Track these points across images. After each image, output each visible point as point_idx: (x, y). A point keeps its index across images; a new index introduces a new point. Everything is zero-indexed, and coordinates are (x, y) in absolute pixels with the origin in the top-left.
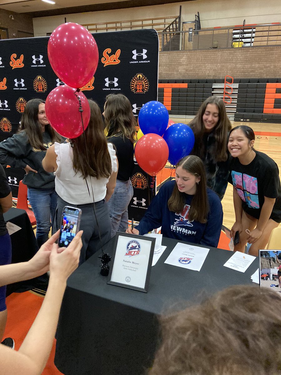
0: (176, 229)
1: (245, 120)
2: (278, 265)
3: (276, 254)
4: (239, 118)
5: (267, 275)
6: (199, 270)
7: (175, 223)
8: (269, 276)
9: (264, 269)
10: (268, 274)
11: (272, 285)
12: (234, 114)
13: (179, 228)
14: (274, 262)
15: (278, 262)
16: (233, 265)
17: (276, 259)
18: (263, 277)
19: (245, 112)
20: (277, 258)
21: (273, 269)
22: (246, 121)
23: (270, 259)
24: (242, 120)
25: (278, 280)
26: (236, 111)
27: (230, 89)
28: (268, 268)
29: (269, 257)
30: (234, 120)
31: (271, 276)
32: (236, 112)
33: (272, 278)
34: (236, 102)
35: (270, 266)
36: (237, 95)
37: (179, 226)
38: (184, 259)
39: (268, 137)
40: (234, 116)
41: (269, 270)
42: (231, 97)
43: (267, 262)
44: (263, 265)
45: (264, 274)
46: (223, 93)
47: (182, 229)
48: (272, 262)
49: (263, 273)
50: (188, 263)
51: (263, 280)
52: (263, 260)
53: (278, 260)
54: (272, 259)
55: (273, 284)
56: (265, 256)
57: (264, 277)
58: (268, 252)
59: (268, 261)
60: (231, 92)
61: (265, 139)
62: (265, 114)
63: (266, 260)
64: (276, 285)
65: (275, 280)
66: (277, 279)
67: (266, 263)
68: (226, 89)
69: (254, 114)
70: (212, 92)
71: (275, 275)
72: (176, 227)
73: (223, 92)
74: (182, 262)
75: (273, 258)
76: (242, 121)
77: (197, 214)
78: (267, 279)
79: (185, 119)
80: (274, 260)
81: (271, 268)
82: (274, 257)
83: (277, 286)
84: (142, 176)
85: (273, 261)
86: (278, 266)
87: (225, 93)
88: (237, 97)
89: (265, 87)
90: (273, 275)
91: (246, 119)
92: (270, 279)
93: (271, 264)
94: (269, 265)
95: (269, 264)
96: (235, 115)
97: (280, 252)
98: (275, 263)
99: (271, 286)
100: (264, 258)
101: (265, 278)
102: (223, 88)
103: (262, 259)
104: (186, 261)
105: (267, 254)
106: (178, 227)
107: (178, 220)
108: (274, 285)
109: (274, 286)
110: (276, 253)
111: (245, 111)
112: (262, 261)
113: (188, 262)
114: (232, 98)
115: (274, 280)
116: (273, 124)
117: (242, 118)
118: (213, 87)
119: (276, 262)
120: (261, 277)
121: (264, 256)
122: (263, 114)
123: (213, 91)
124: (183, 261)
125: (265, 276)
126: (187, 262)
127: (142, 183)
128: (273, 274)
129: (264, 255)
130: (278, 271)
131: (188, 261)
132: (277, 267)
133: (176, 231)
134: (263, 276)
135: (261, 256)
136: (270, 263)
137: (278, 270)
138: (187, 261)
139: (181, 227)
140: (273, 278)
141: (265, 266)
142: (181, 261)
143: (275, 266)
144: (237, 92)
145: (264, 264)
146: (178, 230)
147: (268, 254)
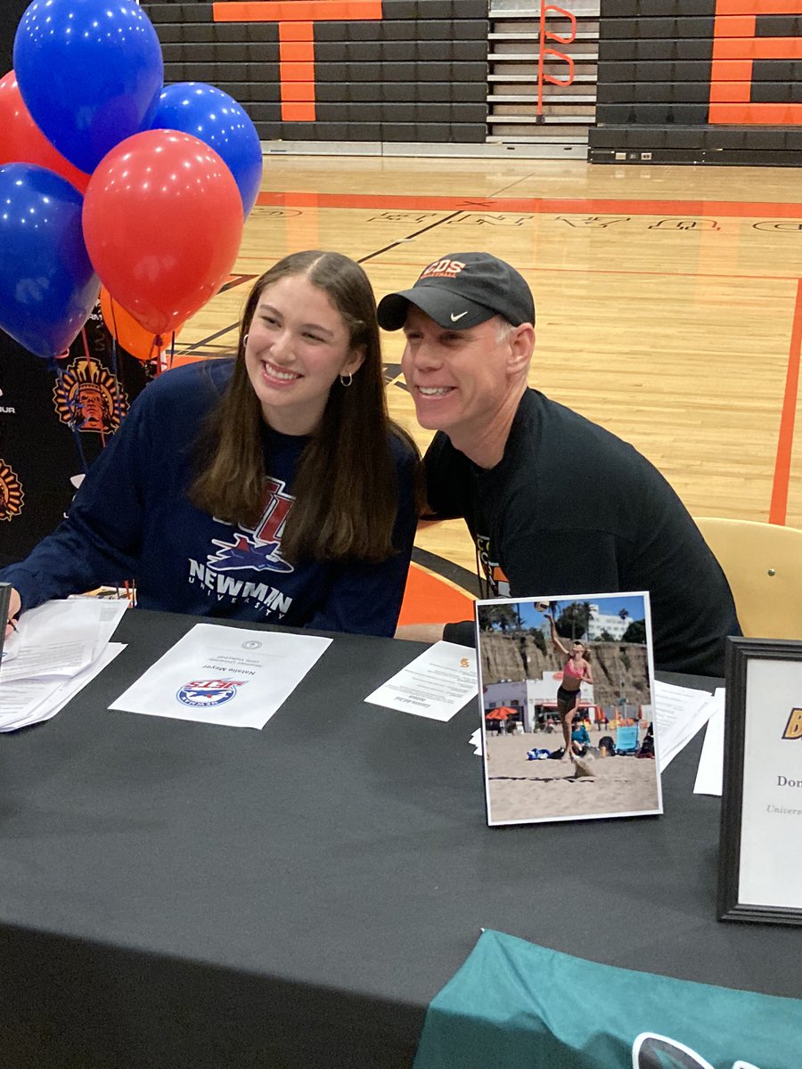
0: (215, 584)
1: (632, 156)
2: (559, 663)
3: (551, 614)
4: (612, 148)
5: (514, 712)
6: (260, 727)
7: (209, 557)
8: (519, 715)
9: (499, 682)
10: (515, 703)
11: (533, 753)
12: (587, 129)
13: (230, 581)
14: (539, 652)
15: (557, 648)
16: (406, 696)
17: (547, 637)
18: (495, 720)
19: (635, 122)
20: (555, 632)
21: (538, 681)
22: (638, 162)
23: (523, 640)
24: (621, 156)
25: (559, 728)
26: (593, 120)
27: (566, 19)
28: (517, 680)
29: (519, 630)
30: (588, 160)
31: (531, 713)
32: (595, 125)
33: (532, 723)
34: (595, 78)
35: (522, 669)
36: (595, 47)
37: (226, 574)
38: (206, 686)
39: (720, 220)
40: (586, 140)
41: (520, 688)
42: (572, 57)
43: (511, 650)
44: (493, 668)
45: (499, 705)
46: (537, 41)
47: (239, 585)
48: (531, 649)
49: (493, 700)
50: (220, 701)
51: (496, 732)
52: (492, 646)
53: (556, 639)
54: (530, 639)
55: (539, 749)
56: (503, 626)
57: (499, 721)
58: (515, 610)
59: (515, 645)
60: (569, 36)
61: (710, 227)
62: (716, 125)
63: (505, 645)
64: (551, 751)
65: (550, 730)
66: (556, 723)
67: (507, 657)
68: (549, 19)
69: (669, 128)
70: (491, 36)
71: (548, 709)
72: (216, 579)
73: (534, 36)
74: (193, 699)
75: (534, 632)
76: (621, 162)
77: (349, 531)
78: (511, 729)
79: (380, 159)
80: (541, 645)
81: (528, 676)
82: (538, 628)
83: (557, 755)
84: (101, 372)
85: (538, 646)
86: (556, 666)
87: (548, 41)
88: (595, 57)
89: (710, 12)
90: (538, 708)
91: (639, 150)
92: (523, 725)
93: (529, 660)
94: (518, 665)
95: (519, 659)
96: (590, 135)
97: (564, 606)
98: (545, 654)
99: (531, 758)
100: (496, 637)
101: (502, 724)
102: (537, 19)
103: (487, 640)
104: (209, 694)
105: (507, 617)
106: (221, 577)
107: (227, 546)
108: (544, 751)
109: (545, 755)
110: (547, 612)
111: (632, 119)
112: (488, 647)
113: (224, 695)
114: (577, 62)
115: (542, 728)
116: (750, 170)
117: (620, 149)
118: (492, 15)
119: (550, 650)
120: (487, 721)
121: (497, 627)
122: (710, 129)
123: (492, 31)
124: (199, 693)
125: (502, 715)
126: (215, 698)
127: (105, 404)
128: (539, 703)
129: (495, 622)
130: (561, 690)
131: (223, 691)
132: (553, 673)
133: (215, 592)
134: (494, 715)
135: (483, 628)
136: (524, 657)
137: (560, 683)
138: (216, 693)
139: (237, 576)
140: (540, 722)
141: (500, 668)
142: (189, 694)
143: (546, 670)
144: (596, 36)
145: (498, 660)
146: (221, 589)
147: (515, 615)
